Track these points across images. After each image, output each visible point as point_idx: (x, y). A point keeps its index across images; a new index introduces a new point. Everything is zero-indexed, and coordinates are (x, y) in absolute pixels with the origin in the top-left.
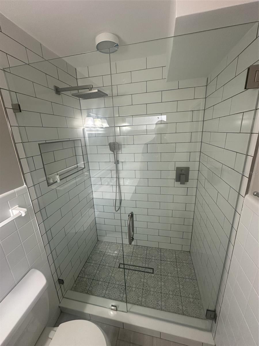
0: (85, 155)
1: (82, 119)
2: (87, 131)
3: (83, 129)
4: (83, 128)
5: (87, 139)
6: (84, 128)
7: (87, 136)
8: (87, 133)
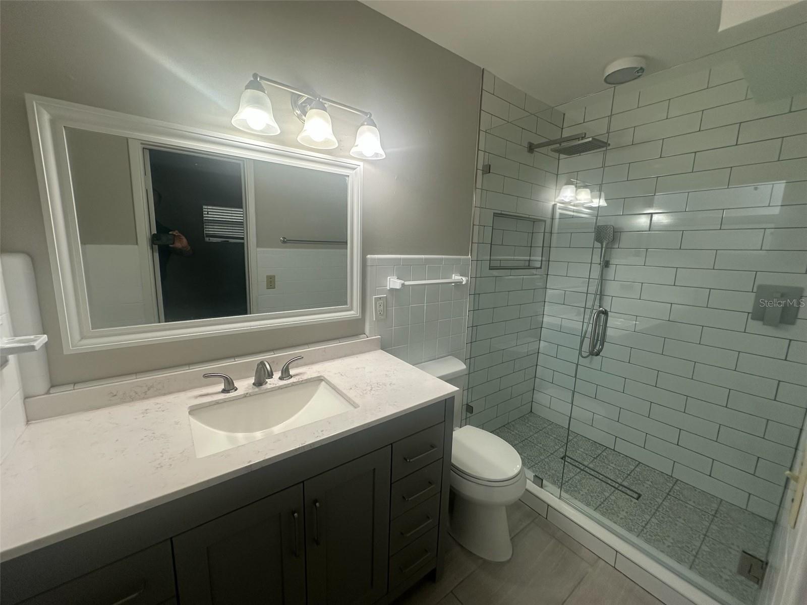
0: (547, 248)
1: (556, 190)
2: (559, 208)
3: (554, 206)
4: (553, 203)
5: (557, 221)
6: (556, 203)
7: (557, 216)
8: (558, 211)
